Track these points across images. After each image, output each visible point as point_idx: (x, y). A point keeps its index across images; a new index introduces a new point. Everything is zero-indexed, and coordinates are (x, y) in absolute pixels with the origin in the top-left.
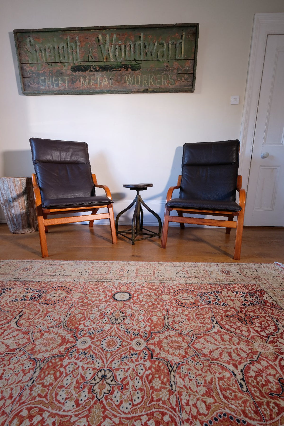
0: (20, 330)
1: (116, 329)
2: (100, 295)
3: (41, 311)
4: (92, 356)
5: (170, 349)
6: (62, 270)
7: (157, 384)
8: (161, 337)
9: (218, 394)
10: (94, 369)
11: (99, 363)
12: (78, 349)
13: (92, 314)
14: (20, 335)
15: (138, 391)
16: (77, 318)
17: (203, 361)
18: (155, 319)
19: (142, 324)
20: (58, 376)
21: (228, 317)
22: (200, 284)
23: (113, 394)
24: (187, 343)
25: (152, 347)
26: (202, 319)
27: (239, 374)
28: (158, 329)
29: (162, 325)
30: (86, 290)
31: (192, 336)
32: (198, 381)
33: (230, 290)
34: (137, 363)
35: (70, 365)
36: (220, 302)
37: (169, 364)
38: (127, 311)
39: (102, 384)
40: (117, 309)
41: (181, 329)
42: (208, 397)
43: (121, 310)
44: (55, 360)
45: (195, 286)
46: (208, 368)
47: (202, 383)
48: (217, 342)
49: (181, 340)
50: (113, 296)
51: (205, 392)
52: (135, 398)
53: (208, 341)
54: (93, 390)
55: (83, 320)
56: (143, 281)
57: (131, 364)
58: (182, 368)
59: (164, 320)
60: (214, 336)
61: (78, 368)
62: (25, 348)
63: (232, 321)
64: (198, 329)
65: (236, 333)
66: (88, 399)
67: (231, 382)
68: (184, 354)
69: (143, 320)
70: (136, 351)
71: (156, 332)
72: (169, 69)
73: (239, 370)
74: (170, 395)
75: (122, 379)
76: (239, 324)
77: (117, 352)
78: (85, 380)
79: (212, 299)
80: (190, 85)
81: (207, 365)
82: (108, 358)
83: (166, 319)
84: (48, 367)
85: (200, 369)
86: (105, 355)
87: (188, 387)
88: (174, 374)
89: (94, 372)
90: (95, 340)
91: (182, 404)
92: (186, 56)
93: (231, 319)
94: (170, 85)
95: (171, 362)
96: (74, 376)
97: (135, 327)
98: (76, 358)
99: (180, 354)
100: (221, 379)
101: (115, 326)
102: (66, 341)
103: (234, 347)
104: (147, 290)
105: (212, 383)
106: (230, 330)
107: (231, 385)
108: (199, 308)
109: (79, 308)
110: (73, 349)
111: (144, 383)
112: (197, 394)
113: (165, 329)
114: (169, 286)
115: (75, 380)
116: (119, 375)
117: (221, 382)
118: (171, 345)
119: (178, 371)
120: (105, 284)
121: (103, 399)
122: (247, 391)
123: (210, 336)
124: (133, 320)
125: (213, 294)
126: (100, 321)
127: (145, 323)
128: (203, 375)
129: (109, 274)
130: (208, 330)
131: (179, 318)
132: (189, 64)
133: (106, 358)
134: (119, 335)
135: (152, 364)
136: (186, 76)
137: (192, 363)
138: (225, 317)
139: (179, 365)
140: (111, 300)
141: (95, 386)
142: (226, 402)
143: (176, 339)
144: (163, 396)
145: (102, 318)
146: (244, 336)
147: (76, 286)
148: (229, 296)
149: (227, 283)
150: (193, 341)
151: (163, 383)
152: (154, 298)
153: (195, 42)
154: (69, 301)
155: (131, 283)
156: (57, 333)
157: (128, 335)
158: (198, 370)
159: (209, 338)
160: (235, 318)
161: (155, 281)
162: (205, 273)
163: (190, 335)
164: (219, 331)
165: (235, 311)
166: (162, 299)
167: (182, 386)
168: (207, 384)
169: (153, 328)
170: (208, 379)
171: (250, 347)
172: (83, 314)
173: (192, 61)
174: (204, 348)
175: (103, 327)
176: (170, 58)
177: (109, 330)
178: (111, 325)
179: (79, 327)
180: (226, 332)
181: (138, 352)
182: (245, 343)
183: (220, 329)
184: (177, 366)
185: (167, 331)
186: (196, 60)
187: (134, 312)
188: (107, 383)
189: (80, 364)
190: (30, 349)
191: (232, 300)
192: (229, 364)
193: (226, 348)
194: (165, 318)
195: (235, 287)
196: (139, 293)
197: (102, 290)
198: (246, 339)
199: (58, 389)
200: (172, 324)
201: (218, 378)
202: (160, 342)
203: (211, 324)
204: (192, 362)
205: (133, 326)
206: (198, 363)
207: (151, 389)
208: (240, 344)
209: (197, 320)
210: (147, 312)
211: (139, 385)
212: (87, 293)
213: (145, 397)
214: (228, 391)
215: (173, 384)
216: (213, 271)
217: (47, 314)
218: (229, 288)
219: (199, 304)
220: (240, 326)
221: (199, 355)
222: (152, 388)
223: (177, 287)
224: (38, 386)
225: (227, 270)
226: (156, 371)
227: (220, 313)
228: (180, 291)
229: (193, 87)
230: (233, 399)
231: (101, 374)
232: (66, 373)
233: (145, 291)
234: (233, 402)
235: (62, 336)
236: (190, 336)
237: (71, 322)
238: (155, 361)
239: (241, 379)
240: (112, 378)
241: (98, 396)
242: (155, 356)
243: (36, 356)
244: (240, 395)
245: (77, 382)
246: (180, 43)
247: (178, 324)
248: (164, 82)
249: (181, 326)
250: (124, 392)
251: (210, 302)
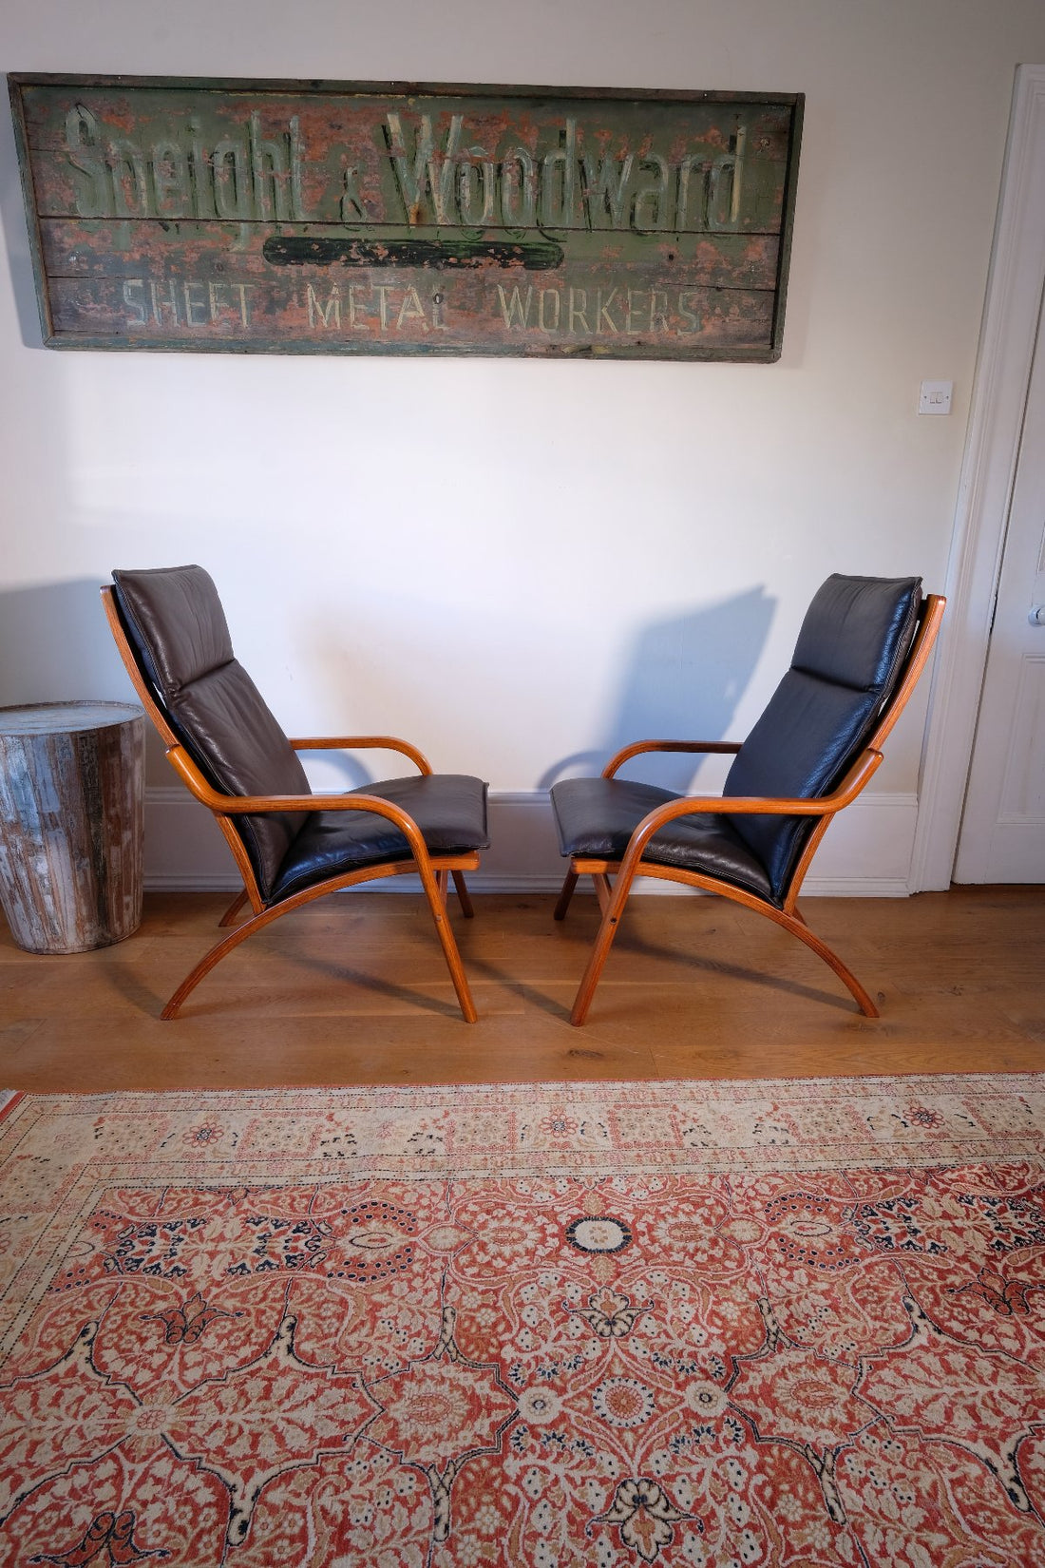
0: (317, 1375)
1: (620, 1353)
2: (524, 1236)
3: (351, 1303)
4: (583, 1445)
5: (803, 1408)
6: (340, 1133)
7: (791, 1508)
8: (765, 1372)
9: (956, 1522)
10: (603, 1482)
11: (610, 1463)
12: (532, 1427)
13: (528, 1308)
14: (327, 1391)
15: (745, 1531)
16: (483, 1324)
17: (903, 1438)
18: (730, 1311)
19: (696, 1332)
20: (510, 1509)
21: (952, 1291)
22: (845, 1173)
23: (681, 1542)
24: (848, 1387)
25: (749, 1405)
26: (875, 1302)
27: (1006, 1467)
28: (749, 1346)
29: (759, 1333)
30: (465, 1217)
31: (856, 1363)
32: (900, 1493)
33: (946, 1191)
34: (720, 1456)
35: (529, 1476)
36: (922, 1240)
37: (809, 1451)
38: (634, 1291)
39: (643, 1521)
40: (600, 1284)
41: (819, 1341)
42: (932, 1531)
43: (613, 1288)
44: (478, 1462)
45: (831, 1181)
46: (920, 1455)
47: (909, 1498)
48: (933, 1377)
49: (829, 1380)
50: (568, 1235)
51: (922, 1521)
52: (743, 1549)
53: (905, 1377)
54: (623, 1537)
55: (504, 1331)
56: (651, 1169)
57: (701, 1460)
58: (850, 1461)
59: (759, 1314)
60: (919, 1358)
61: (556, 1481)
62: (367, 1433)
63: (968, 1306)
64: (870, 1340)
65: (983, 1346)
66: (619, 1561)
67: (987, 1490)
68: (844, 1419)
69: (696, 1319)
70: (705, 1420)
71: (747, 1358)
72: (680, 271)
73: (1005, 1456)
74: (833, 1535)
75: (692, 1504)
76: (988, 1315)
77: (651, 1429)
78: (591, 1514)
79: (894, 1229)
80: (763, 338)
81: (916, 1446)
82: (631, 1448)
83: (765, 1311)
84: (468, 1484)
85: (898, 1461)
86: (620, 1437)
87: (877, 1512)
88: (831, 1479)
89: (607, 1490)
90: (571, 1394)
91: (868, 1553)
92: (747, 221)
93: (964, 1298)
94: (680, 333)
95: (814, 1445)
96: (554, 1505)
97: (679, 1344)
98: (537, 1455)
99: (833, 1422)
100: (957, 1483)
101: (613, 1343)
102: (484, 1403)
103: (983, 1390)
104: (673, 1204)
105: (936, 1494)
106: (965, 1338)
107: (988, 1497)
108: (861, 1266)
109: (474, 1289)
110: (517, 1427)
111: (756, 1510)
112: (902, 1528)
113: (772, 1345)
114: (745, 1185)
115: (563, 1514)
116: (681, 1492)
117: (959, 1490)
118: (802, 1394)
119: (840, 1469)
120: (523, 1188)
121: (660, 1558)
122: (1030, 1508)
123: (909, 1361)
124: (664, 1320)
125: (895, 1208)
126: (560, 1328)
127: (703, 1327)
128: (910, 1475)
129: (518, 1144)
130: (899, 1339)
131: (805, 1306)
132: (760, 252)
133: (626, 1448)
134: (638, 1372)
135: (762, 1455)
136: (749, 300)
137: (874, 1446)
138: (943, 1292)
139: (838, 1454)
140: (566, 1251)
141: (625, 1528)
142: (979, 1540)
143: (811, 1374)
144: (815, 1539)
145: (564, 1320)
146: (1008, 1353)
147: (425, 1202)
148: (946, 1216)
149: (933, 1163)
150: (863, 1379)
151: (806, 1505)
152: (708, 1236)
153: (784, 167)
154: (425, 1261)
155: (610, 1180)
156: (443, 1378)
157: (663, 1372)
158: (894, 1464)
159: (907, 1367)
160: (975, 1295)
161: (693, 1168)
162: (854, 1124)
163: (851, 1359)
164: (934, 1343)
165: (971, 1272)
166: (732, 1237)
167: (860, 1510)
168: (922, 1497)
169: (733, 1343)
170: (925, 1485)
171: (1027, 1387)
172: (496, 1309)
173: (773, 242)
174: (899, 1398)
175: (579, 1349)
176: (682, 226)
177: (600, 1359)
178: (601, 1341)
179: (503, 1355)
180: (955, 1343)
181: (712, 1424)
182: (1012, 1376)
183: (935, 1335)
184: (834, 1457)
185: (780, 1352)
186: (786, 239)
187: (658, 1290)
188: (656, 1517)
189: (558, 1470)
190: (384, 1434)
191: (959, 1231)
192: (975, 1440)
193: (961, 1393)
194: (761, 1306)
195: (962, 1178)
196: (650, 1218)
197: (523, 1213)
198: (1015, 1362)
199: (527, 1542)
200: (787, 1328)
201: (951, 1481)
202: (767, 1392)
203: (906, 1320)
204: (874, 1442)
205: (670, 1341)
206: (889, 1443)
207: (779, 1524)
208: (999, 1379)
209: (860, 1308)
210: (699, 1290)
211: (745, 1516)
212: (475, 1225)
213: (771, 1546)
214: (981, 1513)
215: (835, 1506)
216: (881, 1116)
217: (378, 1314)
218: (943, 1182)
219: (857, 1251)
220: (993, 1323)
221: (888, 1419)
222: (781, 1520)
223: (774, 1188)
224: (466, 1538)
225: (927, 1106)
226: (778, 1475)
227: (926, 1278)
228: (786, 1203)
229: (772, 345)
230: (995, 1532)
231: (631, 1495)
232: (529, 1499)
233: (668, 1209)
234: (997, 1538)
235: (464, 1389)
236: (851, 1364)
237: (469, 1342)
238: (770, 1447)
239: (1011, 1480)
240: (663, 1503)
241: (644, 1553)
242: (765, 1432)
243: (417, 1457)
244: (1013, 1520)
245: (571, 1519)
246: (726, 167)
247: (807, 1326)
248: (658, 321)
249: (816, 1330)
250: (708, 1536)
251: (888, 1239)
